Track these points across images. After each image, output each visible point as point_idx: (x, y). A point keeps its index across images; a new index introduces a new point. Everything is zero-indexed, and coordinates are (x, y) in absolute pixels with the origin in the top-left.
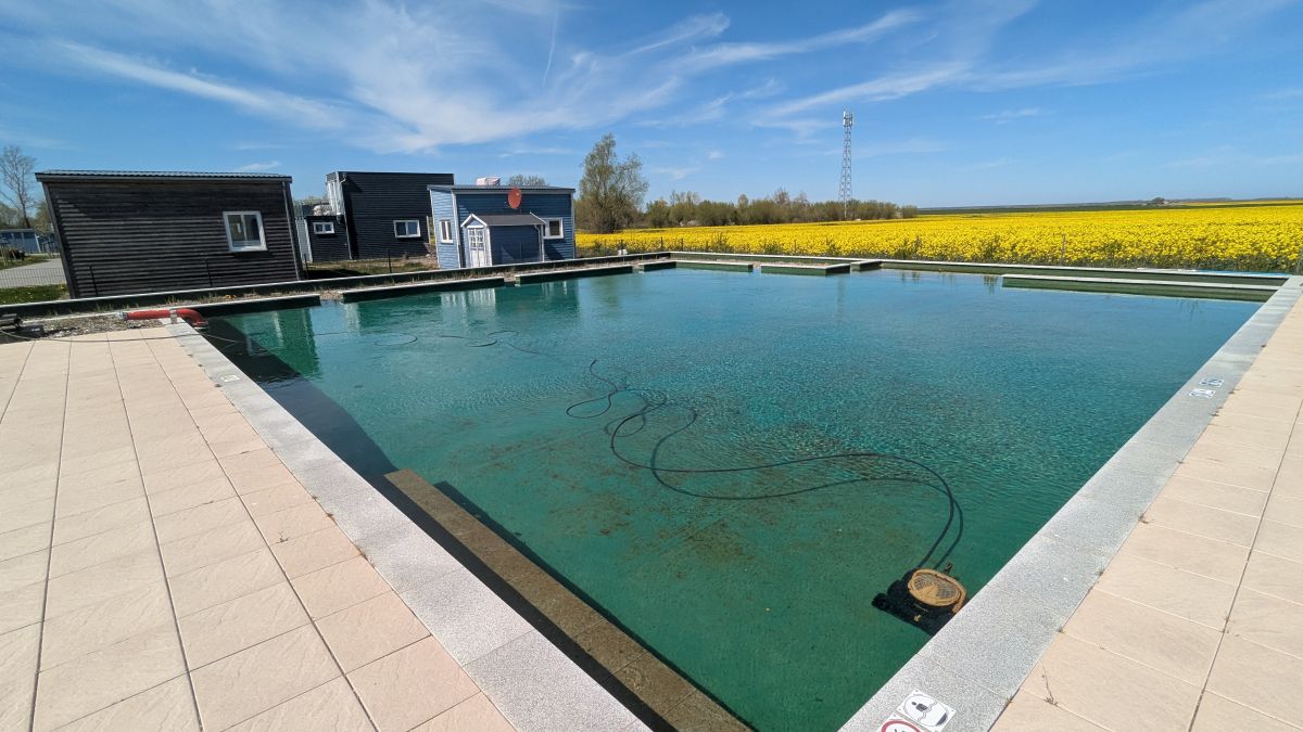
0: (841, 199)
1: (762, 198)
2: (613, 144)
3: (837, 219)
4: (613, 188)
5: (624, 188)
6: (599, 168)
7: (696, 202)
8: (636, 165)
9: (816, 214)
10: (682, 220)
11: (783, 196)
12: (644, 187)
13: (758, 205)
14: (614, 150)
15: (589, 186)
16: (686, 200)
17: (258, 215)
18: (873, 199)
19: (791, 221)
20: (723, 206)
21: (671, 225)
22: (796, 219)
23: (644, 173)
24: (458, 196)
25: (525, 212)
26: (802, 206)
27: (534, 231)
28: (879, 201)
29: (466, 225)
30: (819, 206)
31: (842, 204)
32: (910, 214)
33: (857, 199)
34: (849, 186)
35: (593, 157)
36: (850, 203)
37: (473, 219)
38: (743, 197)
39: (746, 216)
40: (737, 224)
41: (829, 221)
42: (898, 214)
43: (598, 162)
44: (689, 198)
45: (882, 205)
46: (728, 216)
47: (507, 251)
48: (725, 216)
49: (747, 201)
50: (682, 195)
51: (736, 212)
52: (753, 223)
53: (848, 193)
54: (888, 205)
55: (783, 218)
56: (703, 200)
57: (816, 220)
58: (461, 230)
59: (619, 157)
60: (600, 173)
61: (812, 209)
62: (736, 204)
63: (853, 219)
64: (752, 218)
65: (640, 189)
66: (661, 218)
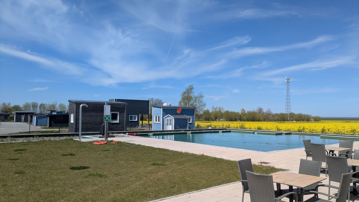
0: (286, 112)
1: (251, 110)
2: (193, 88)
3: (285, 121)
4: (192, 105)
5: (196, 105)
6: (187, 97)
7: (223, 111)
8: (202, 97)
9: (276, 118)
10: (217, 118)
11: (260, 110)
12: (204, 105)
13: (250, 113)
14: (193, 90)
15: (182, 104)
16: (218, 110)
17: (118, 113)
18: (301, 113)
19: (264, 120)
20: (234, 113)
21: (213, 120)
22: (267, 120)
23: (204, 100)
24: (163, 109)
25: (183, 114)
26: (269, 114)
27: (186, 120)
28: (303, 114)
29: (165, 118)
30: (276, 115)
31: (287, 114)
32: (317, 119)
33: (293, 112)
34: (289, 107)
35: (185, 93)
36: (290, 114)
37: (168, 116)
38: (243, 110)
39: (245, 118)
40: (241, 121)
41: (281, 121)
42: (312, 119)
43: (186, 95)
44: (220, 110)
45: (304, 115)
46: (237, 118)
47: (178, 126)
48: (236, 117)
49: (245, 111)
50: (217, 108)
51: (240, 116)
52: (248, 121)
53: (290, 110)
54: (307, 115)
55: (261, 119)
56: (225, 111)
57: (275, 121)
58: (163, 119)
59: (195, 93)
60: (187, 99)
61: (274, 116)
62: (240, 112)
63: (292, 121)
64: (247, 119)
65: (203, 106)
66: (208, 117)
